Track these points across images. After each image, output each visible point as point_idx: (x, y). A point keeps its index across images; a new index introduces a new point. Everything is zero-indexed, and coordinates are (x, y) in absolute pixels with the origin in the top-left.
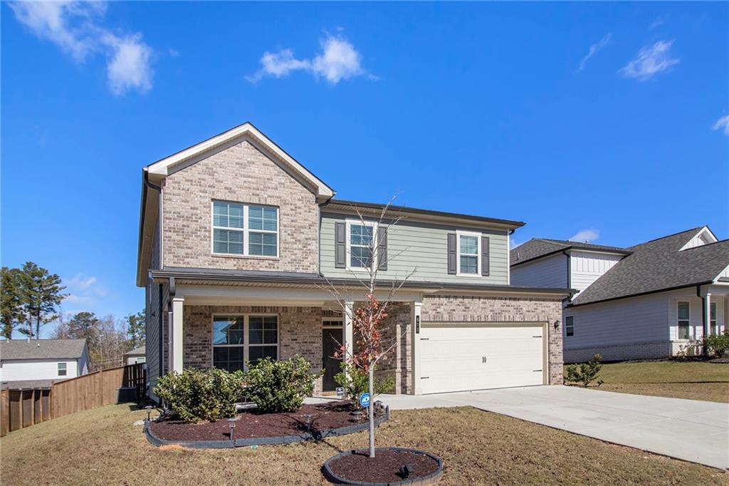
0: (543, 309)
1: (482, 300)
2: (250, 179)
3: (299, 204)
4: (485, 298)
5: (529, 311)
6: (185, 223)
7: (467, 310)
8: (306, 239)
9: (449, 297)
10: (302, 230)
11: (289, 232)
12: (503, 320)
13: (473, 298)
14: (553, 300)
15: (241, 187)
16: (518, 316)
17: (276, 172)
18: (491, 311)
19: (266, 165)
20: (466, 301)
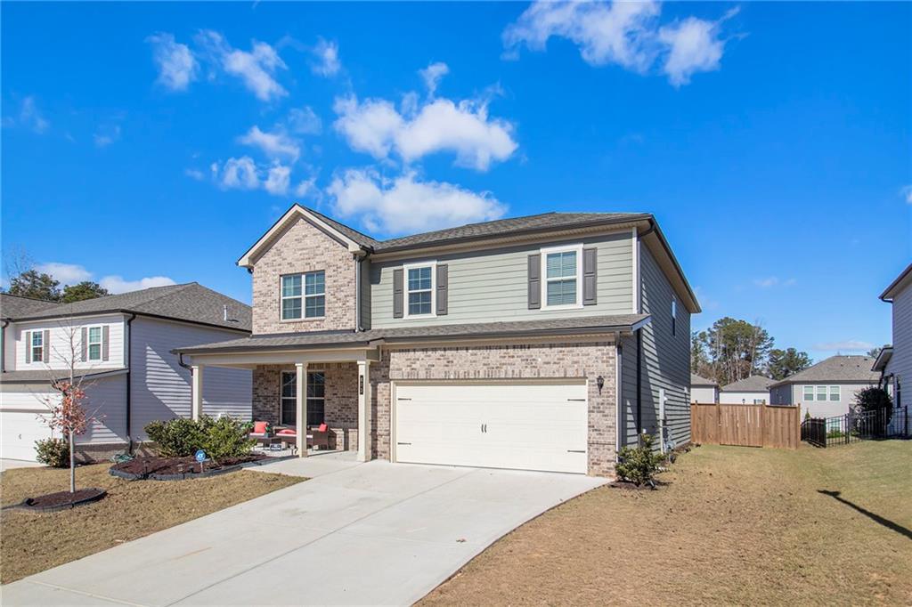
0: (576, 359)
1: (470, 351)
2: (304, 251)
3: (340, 264)
4: (475, 348)
5: (548, 363)
6: (265, 299)
7: (450, 364)
8: (346, 296)
9: (426, 350)
10: (342, 289)
11: (332, 292)
12: (503, 376)
13: (457, 349)
14: (597, 344)
15: (298, 260)
16: (528, 370)
17: (323, 239)
18: (484, 365)
19: (314, 235)
20: (449, 353)
